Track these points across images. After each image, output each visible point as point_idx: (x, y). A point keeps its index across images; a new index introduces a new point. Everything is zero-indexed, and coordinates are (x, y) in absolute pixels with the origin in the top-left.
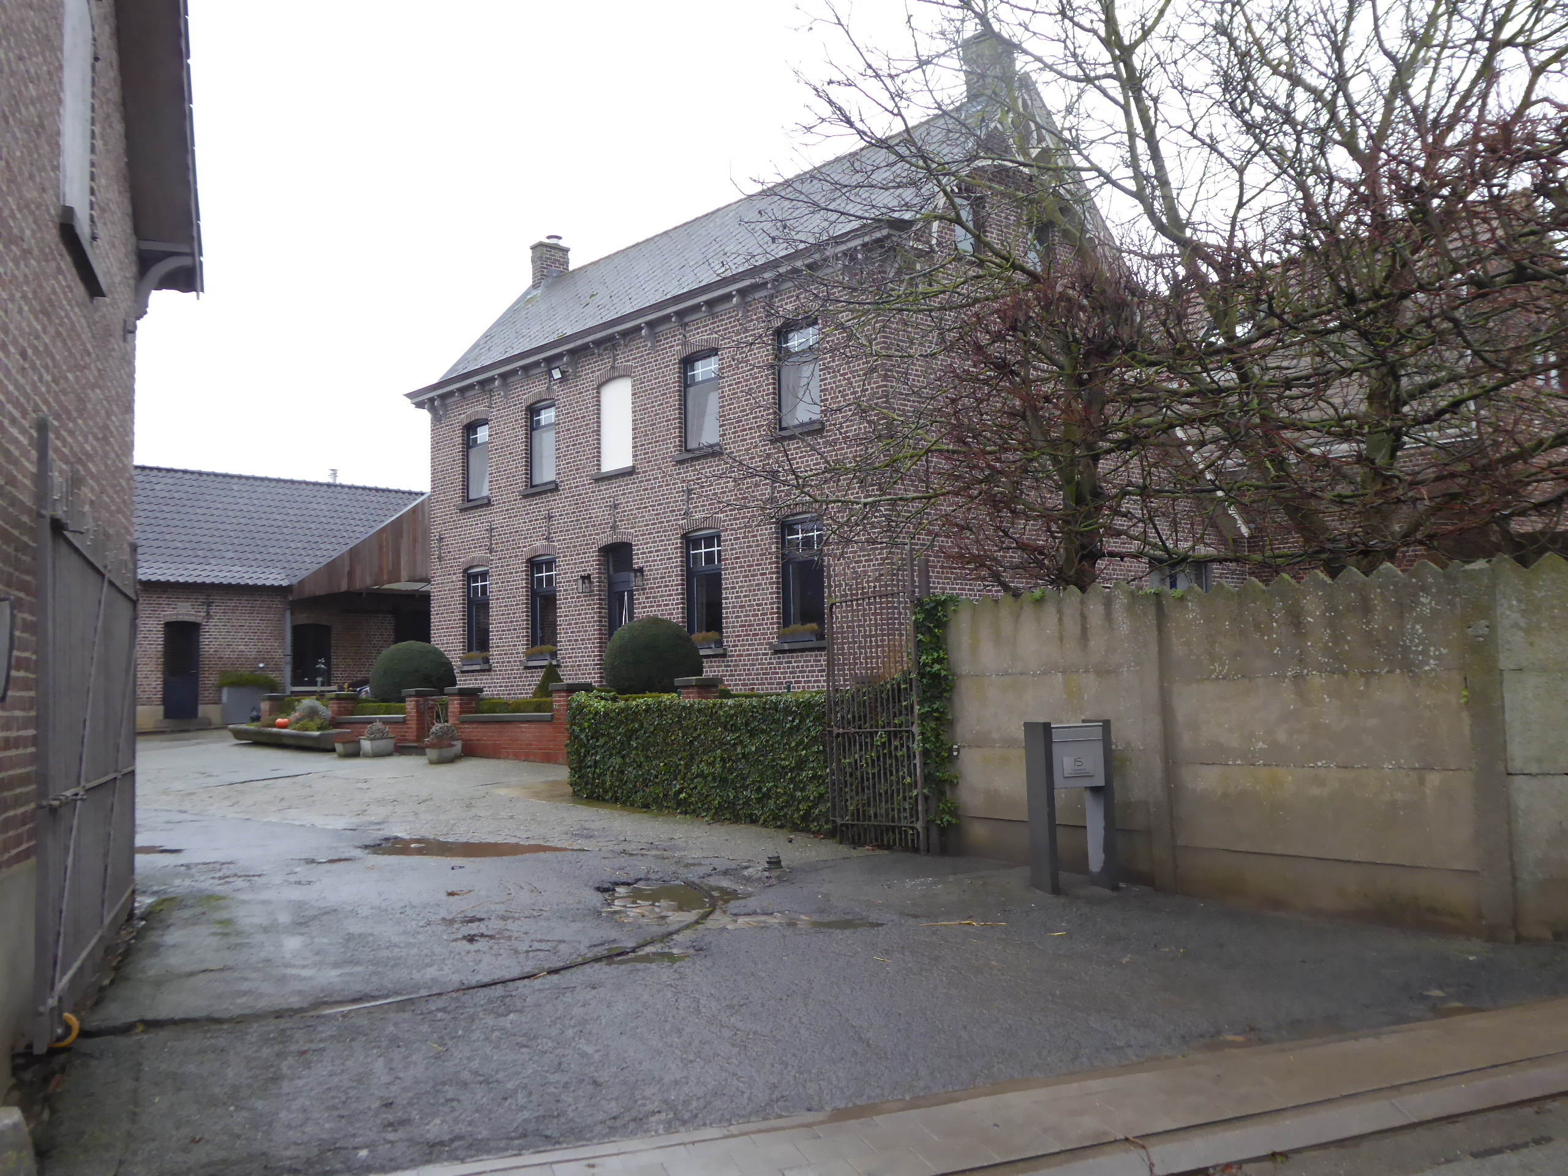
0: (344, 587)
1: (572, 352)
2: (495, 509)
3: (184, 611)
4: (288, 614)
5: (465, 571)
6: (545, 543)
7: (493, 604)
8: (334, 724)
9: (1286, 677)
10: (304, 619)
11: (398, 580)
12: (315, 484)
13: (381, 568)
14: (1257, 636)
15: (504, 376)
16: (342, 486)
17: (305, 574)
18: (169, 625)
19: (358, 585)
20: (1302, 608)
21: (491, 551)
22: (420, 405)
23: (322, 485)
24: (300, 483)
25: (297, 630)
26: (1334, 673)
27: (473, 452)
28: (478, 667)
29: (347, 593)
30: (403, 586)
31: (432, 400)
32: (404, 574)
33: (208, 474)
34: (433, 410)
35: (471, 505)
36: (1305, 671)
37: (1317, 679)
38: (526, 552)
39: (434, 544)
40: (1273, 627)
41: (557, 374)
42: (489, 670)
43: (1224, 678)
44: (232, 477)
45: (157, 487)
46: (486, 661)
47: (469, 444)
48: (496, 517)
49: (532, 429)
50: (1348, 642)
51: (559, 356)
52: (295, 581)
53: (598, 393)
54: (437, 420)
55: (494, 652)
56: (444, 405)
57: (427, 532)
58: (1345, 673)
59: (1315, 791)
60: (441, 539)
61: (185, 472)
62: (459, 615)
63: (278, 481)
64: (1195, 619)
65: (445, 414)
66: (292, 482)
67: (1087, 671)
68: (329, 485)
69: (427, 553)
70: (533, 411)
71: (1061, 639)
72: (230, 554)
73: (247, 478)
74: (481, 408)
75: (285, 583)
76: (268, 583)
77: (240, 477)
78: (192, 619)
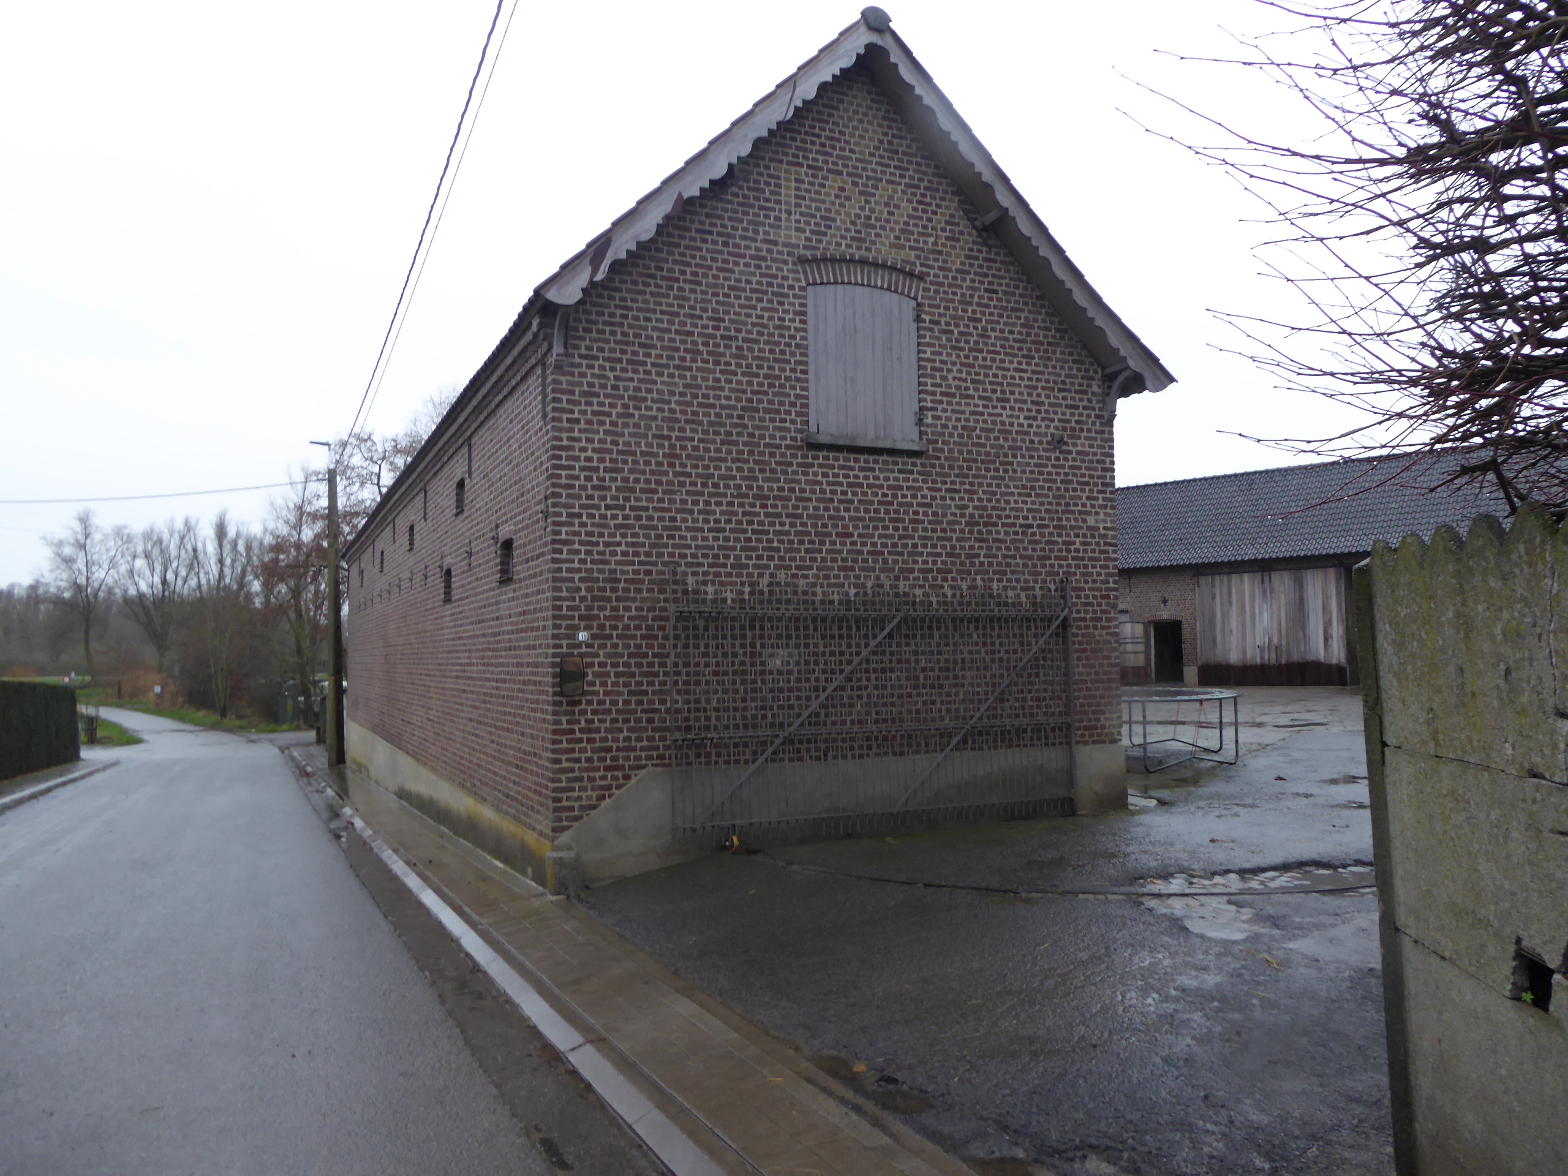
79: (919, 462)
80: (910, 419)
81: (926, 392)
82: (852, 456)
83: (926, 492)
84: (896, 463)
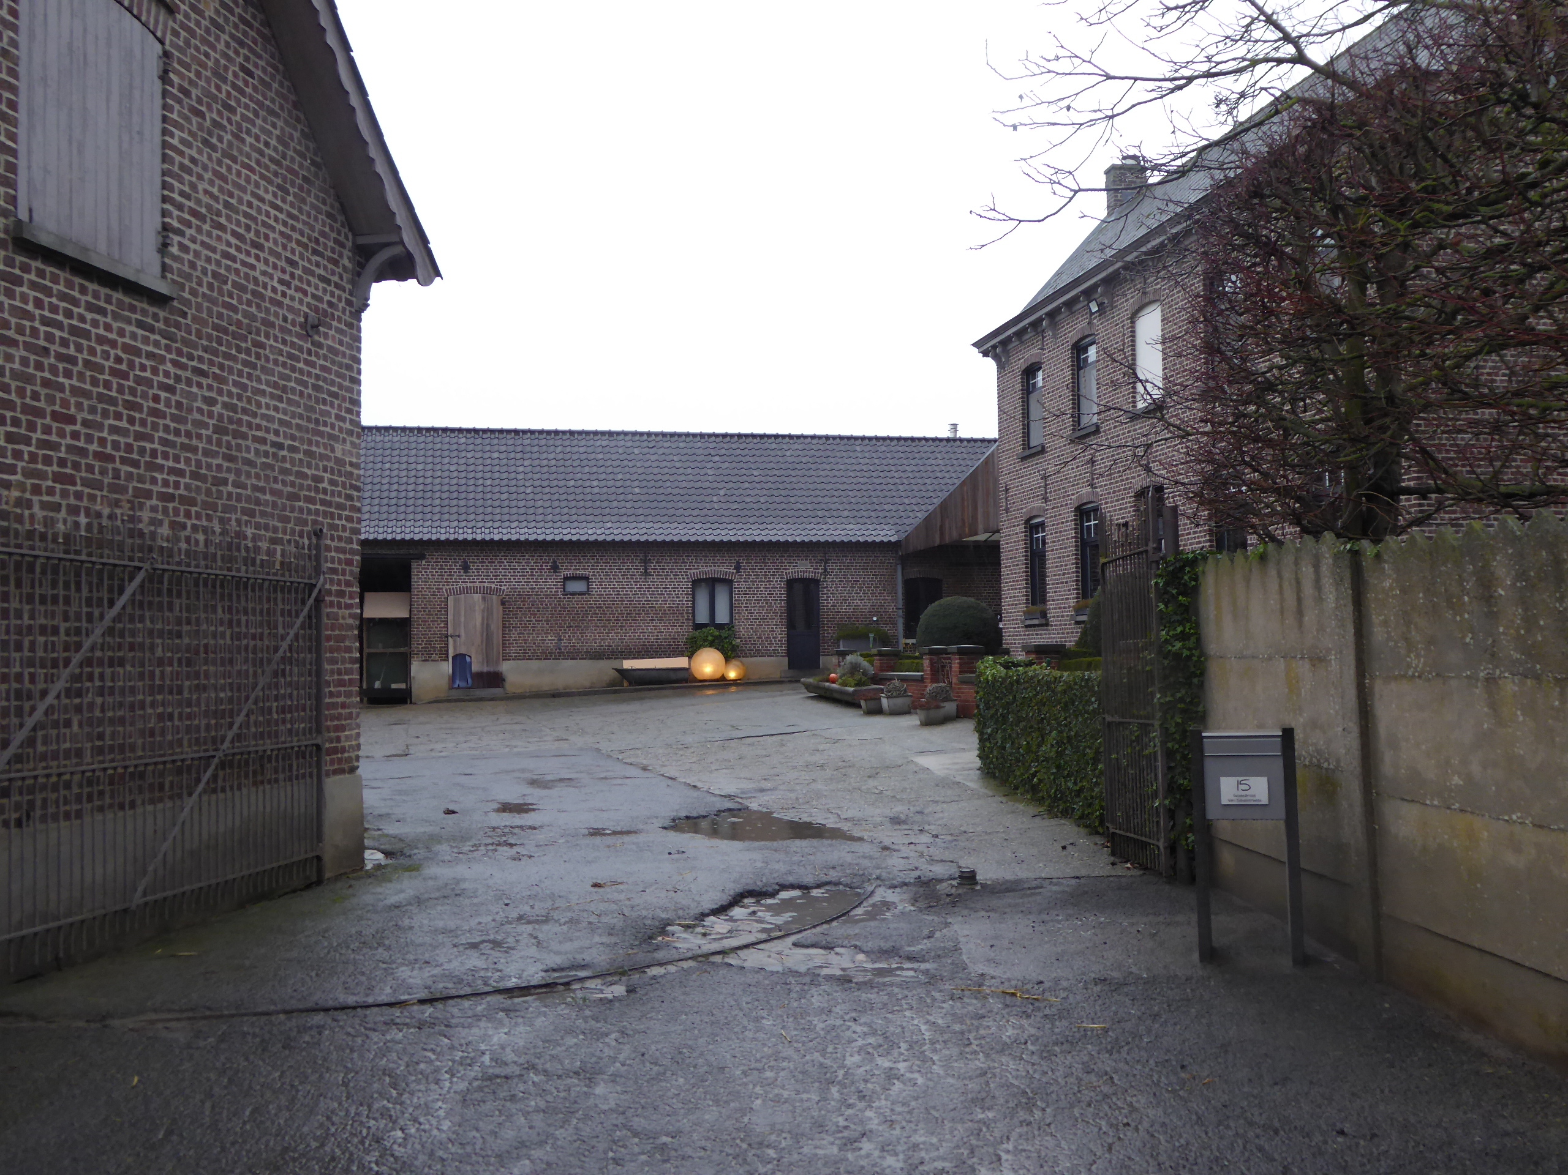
0: (937, 542)
1: (1106, 281)
2: (1048, 456)
3: (804, 568)
4: (899, 568)
5: (1028, 521)
6: (1089, 489)
7: (1049, 555)
8: (875, 680)
9: (1477, 680)
10: (914, 572)
11: (976, 534)
12: (934, 440)
13: (963, 521)
14: (1449, 615)
15: (1052, 315)
16: (961, 440)
17: (909, 529)
18: (791, 583)
19: (947, 540)
20: (1492, 574)
21: (1046, 500)
22: (985, 354)
23: (941, 440)
24: (920, 439)
25: (909, 584)
26: (1526, 677)
27: (1033, 397)
28: (1036, 622)
29: (940, 547)
30: (982, 537)
31: (994, 347)
32: (981, 527)
33: (834, 438)
34: (996, 358)
35: (1031, 453)
36: (1498, 672)
37: (1510, 686)
38: (1074, 500)
39: (1002, 495)
40: (1464, 604)
41: (1094, 308)
42: (1047, 625)
43: (1420, 677)
44: (856, 438)
45: (788, 453)
46: (1044, 615)
47: (1028, 389)
48: (1048, 464)
49: (1079, 368)
50: (1541, 629)
51: (1094, 288)
52: (904, 536)
53: (1133, 322)
54: (1001, 367)
55: (1050, 605)
56: (1006, 351)
57: (996, 481)
58: (1537, 678)
59: (1511, 858)
60: (1007, 490)
61: (813, 437)
62: (1022, 568)
63: (899, 439)
64: (1391, 588)
65: (1007, 361)
66: (913, 439)
67: (1302, 658)
68: (948, 440)
69: (997, 505)
70: (1079, 349)
71: (1282, 613)
72: (846, 513)
73: (870, 439)
74: (1035, 351)
75: (893, 539)
76: (878, 540)
77: (863, 438)
78: (812, 575)
79: (162, 314)
80: (152, 241)
81: (172, 201)
82: (77, 280)
83: (169, 367)
84: (133, 309)
